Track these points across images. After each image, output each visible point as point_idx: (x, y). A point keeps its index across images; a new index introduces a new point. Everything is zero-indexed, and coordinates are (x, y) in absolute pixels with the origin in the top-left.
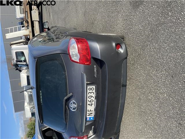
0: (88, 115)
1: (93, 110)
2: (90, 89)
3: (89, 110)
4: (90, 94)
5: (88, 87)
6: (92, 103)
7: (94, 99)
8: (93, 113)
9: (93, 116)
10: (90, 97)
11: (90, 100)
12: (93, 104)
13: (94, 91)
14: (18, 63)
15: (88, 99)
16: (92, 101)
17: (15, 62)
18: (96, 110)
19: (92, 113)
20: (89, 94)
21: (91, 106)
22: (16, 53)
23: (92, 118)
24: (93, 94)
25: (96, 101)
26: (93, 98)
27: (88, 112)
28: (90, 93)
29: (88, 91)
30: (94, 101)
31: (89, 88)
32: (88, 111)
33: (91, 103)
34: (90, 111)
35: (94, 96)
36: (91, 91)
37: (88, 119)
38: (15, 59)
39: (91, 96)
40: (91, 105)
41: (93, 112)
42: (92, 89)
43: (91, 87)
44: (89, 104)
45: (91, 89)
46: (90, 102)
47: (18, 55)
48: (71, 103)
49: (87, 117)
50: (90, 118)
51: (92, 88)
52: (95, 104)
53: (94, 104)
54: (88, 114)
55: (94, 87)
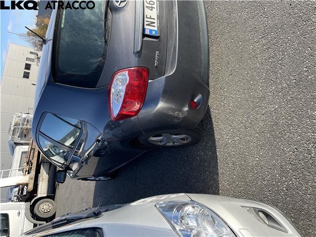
0: (147, 25)
1: (156, 18)
3: (148, 17)
6: (152, 6)
8: (156, 23)
9: (156, 29)
12: (154, 8)
16: (153, 3)
18: (160, 17)
19: (154, 23)
21: (152, 10)
25: (158, 4)
27: (146, 19)
30: (156, 3)
33: (150, 6)
34: (151, 18)
37: (147, 32)
40: (150, 8)
41: (155, 21)
44: (147, 7)
46: (150, 4)
49: (146, 27)
50: (151, 31)
52: (158, 9)
53: (156, 8)
54: (146, 23)
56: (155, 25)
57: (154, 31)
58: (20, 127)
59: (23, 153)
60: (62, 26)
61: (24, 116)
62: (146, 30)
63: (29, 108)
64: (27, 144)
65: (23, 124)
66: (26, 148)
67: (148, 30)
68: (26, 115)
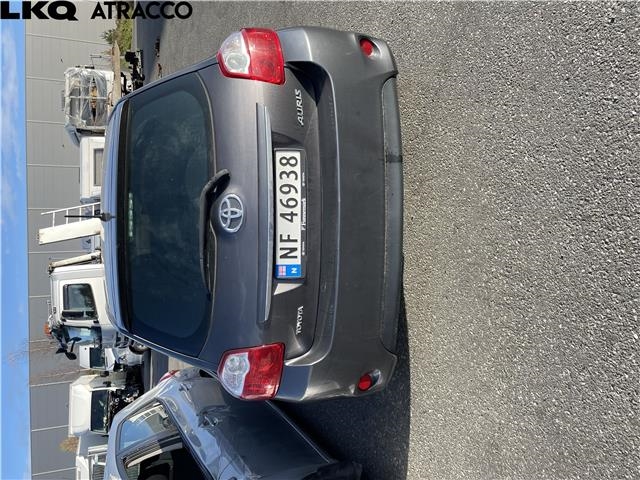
0: (281, 257)
1: (299, 238)
2: (284, 161)
3: (284, 238)
4: (285, 180)
5: (279, 155)
6: (295, 210)
7: (298, 197)
8: (299, 249)
9: (298, 261)
10: (286, 189)
11: (285, 198)
12: (296, 215)
13: (297, 169)
14: (69, 322)
15: (279, 195)
16: (292, 203)
17: (58, 317)
18: (306, 235)
19: (295, 249)
20: (281, 178)
21: (291, 221)
22: (67, 289)
23: (294, 271)
24: (296, 179)
25: (304, 203)
26: (297, 192)
27: (280, 245)
28: (284, 176)
29: (279, 168)
30: (299, 203)
31: (281, 159)
32: (282, 240)
33: (289, 211)
34: (289, 240)
35: (298, 184)
36: (288, 169)
37: (282, 273)
38: (60, 309)
39: (290, 186)
40: (289, 217)
41: (297, 245)
42: (293, 162)
43: (288, 155)
44: (283, 215)
45: (288, 163)
46: (288, 206)
47: (70, 295)
48: (225, 203)
49: (280, 261)
50: (289, 267)
51: (291, 158)
52: (304, 216)
53: (299, 214)
54: (280, 253)
55: (297, 155)
56: (298, 253)
57: (294, 266)
58: (82, 97)
59: (96, 151)
60: (131, 234)
61: (86, 72)
62: (280, 269)
63: (92, 57)
64: (101, 133)
65: (87, 91)
66: (99, 142)
67: (284, 268)
68: (89, 70)
